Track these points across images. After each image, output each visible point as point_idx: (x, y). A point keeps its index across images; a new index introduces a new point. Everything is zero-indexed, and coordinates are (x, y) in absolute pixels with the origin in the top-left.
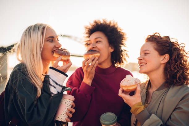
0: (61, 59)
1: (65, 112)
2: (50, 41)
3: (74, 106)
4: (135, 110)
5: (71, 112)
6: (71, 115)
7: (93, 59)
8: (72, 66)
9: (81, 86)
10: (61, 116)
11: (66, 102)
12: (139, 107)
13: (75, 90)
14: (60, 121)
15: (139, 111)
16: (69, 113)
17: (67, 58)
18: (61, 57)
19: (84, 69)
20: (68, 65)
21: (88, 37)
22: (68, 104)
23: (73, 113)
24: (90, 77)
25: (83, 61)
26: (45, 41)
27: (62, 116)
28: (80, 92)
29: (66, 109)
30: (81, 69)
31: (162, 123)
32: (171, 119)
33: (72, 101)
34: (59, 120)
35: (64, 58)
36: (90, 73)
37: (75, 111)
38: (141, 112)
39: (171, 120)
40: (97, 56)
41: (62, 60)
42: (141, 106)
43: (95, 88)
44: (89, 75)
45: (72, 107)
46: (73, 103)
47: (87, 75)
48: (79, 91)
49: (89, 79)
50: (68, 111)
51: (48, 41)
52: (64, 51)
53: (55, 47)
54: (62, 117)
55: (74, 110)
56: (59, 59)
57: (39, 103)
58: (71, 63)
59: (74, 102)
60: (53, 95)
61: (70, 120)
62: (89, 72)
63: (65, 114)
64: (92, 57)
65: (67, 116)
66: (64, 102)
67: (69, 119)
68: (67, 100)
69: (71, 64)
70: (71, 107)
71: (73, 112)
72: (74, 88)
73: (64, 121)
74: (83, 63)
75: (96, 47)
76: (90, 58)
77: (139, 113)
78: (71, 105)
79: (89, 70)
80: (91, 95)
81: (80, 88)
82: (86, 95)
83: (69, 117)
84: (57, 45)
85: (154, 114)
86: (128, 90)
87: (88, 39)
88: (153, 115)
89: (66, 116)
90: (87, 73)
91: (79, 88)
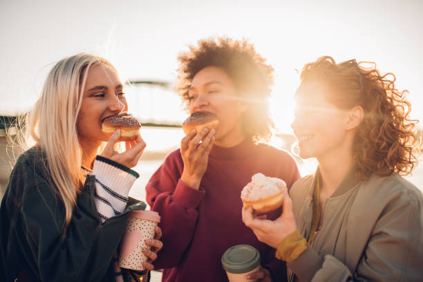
0: (119, 136)
1: (139, 250)
2: (96, 96)
3: (161, 235)
4: (286, 253)
5: (153, 248)
6: (154, 256)
7: (204, 134)
8: (146, 150)
9: (176, 191)
10: (132, 257)
11: (143, 226)
12: (294, 244)
13: (163, 199)
14: (130, 270)
15: (297, 253)
16: (150, 252)
17: (133, 131)
18: (118, 131)
19: (185, 156)
20: (138, 147)
21: (187, 78)
22: (146, 231)
23: (158, 250)
24: (197, 171)
25: (184, 139)
26: (84, 97)
27: (134, 258)
28: (172, 203)
29: (143, 242)
30: (177, 154)
31: (349, 274)
32: (367, 260)
33: (155, 225)
34: (128, 267)
35: (127, 133)
36: (197, 164)
37: (163, 246)
38: (301, 255)
39: (367, 263)
40: (213, 126)
41: (121, 139)
42: (300, 239)
43: (205, 191)
44: (195, 168)
45: (156, 236)
46: (157, 228)
47: (190, 167)
48: (171, 201)
49: (194, 176)
50: (146, 246)
51: (91, 96)
52: (124, 119)
53: (108, 109)
54: (134, 261)
55: (159, 244)
56: (116, 136)
57: (71, 239)
58: (144, 143)
59: (159, 225)
60: (104, 221)
61: (152, 267)
62: (196, 162)
63: (141, 253)
64: (202, 130)
65: (145, 258)
66: (137, 227)
67: (149, 265)
68: (143, 221)
69: (145, 146)
70: (152, 237)
71: (157, 248)
72: (161, 195)
73: (139, 269)
74: (182, 142)
75: (209, 104)
76: (198, 131)
77: (296, 257)
78: (153, 233)
79: (196, 157)
80: (197, 209)
81: (175, 193)
82: (186, 209)
83: (149, 259)
84: (114, 106)
85: (329, 254)
86: (265, 207)
87: (188, 83)
88: (328, 257)
89: (143, 258)
90: (190, 164)
91: (172, 194)
